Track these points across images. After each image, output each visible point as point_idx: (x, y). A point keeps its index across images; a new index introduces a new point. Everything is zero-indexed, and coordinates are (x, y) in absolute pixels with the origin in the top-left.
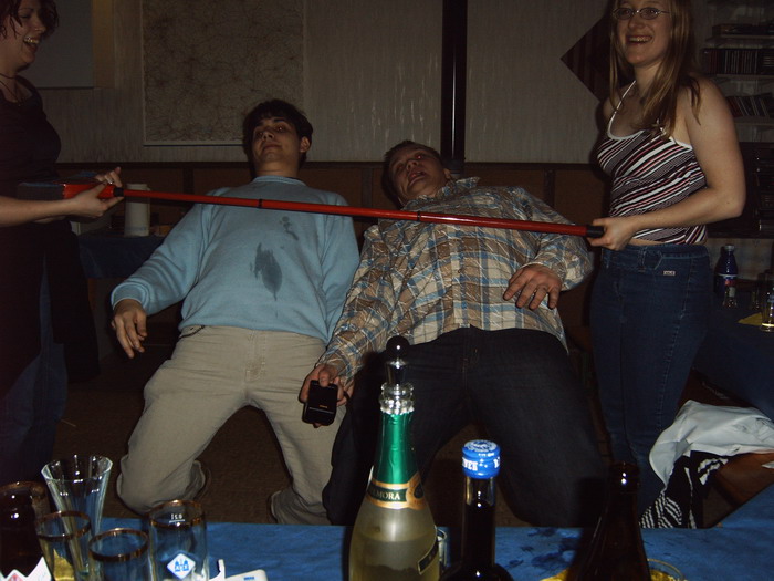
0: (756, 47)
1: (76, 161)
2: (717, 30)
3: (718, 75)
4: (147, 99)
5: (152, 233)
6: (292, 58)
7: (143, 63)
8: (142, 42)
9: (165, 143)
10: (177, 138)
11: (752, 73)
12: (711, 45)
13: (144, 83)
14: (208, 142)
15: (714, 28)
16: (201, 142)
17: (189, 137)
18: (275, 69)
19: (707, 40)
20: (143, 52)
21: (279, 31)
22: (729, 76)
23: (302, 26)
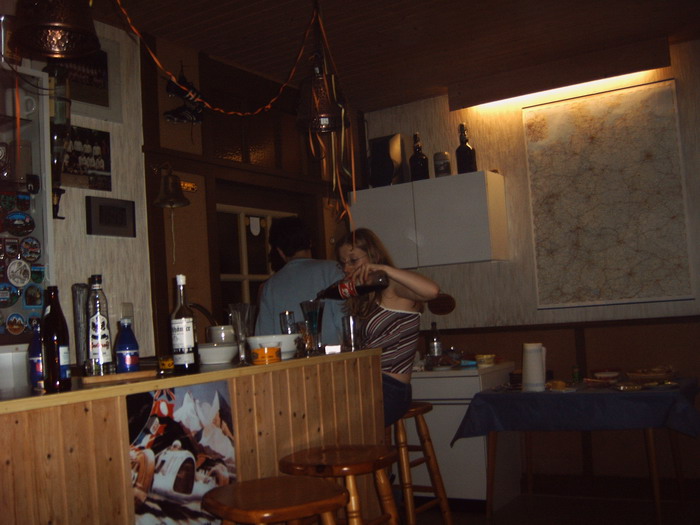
1: (477, 326)
4: (539, 267)
5: (547, 388)
6: (674, 217)
7: (534, 235)
8: (532, 217)
9: (557, 306)
10: (568, 301)
13: (535, 253)
14: (598, 303)
16: (590, 303)
17: (579, 299)
18: (658, 229)
20: (533, 227)
21: (659, 193)
23: (680, 187)
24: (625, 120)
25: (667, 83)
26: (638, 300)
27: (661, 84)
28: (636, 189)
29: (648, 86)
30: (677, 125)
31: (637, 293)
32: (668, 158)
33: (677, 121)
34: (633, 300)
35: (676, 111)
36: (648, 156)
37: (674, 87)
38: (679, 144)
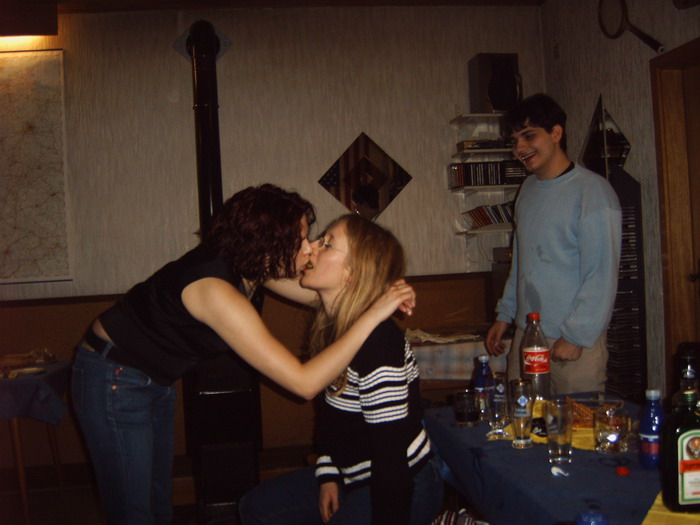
0: (498, 160)
2: (460, 146)
3: (467, 188)
6: (53, 195)
11: (497, 184)
12: (458, 161)
15: (458, 145)
18: (37, 206)
19: (453, 157)
21: (40, 168)
22: (476, 188)
23: (62, 163)
24: (8, 86)
25: (55, 53)
26: (16, 280)
27: (49, 53)
28: (16, 162)
29: (35, 54)
30: (62, 98)
31: (14, 273)
32: (51, 132)
33: (62, 94)
34: (8, 281)
35: (62, 83)
36: (30, 128)
37: (61, 56)
38: (63, 118)
